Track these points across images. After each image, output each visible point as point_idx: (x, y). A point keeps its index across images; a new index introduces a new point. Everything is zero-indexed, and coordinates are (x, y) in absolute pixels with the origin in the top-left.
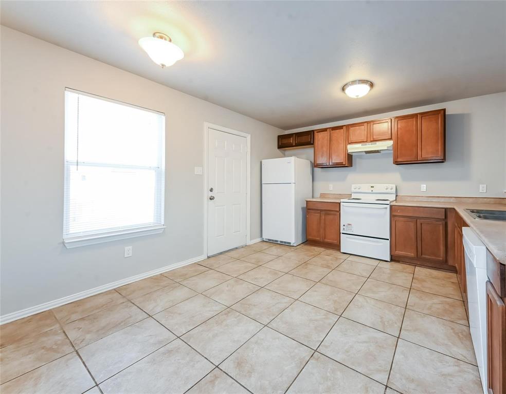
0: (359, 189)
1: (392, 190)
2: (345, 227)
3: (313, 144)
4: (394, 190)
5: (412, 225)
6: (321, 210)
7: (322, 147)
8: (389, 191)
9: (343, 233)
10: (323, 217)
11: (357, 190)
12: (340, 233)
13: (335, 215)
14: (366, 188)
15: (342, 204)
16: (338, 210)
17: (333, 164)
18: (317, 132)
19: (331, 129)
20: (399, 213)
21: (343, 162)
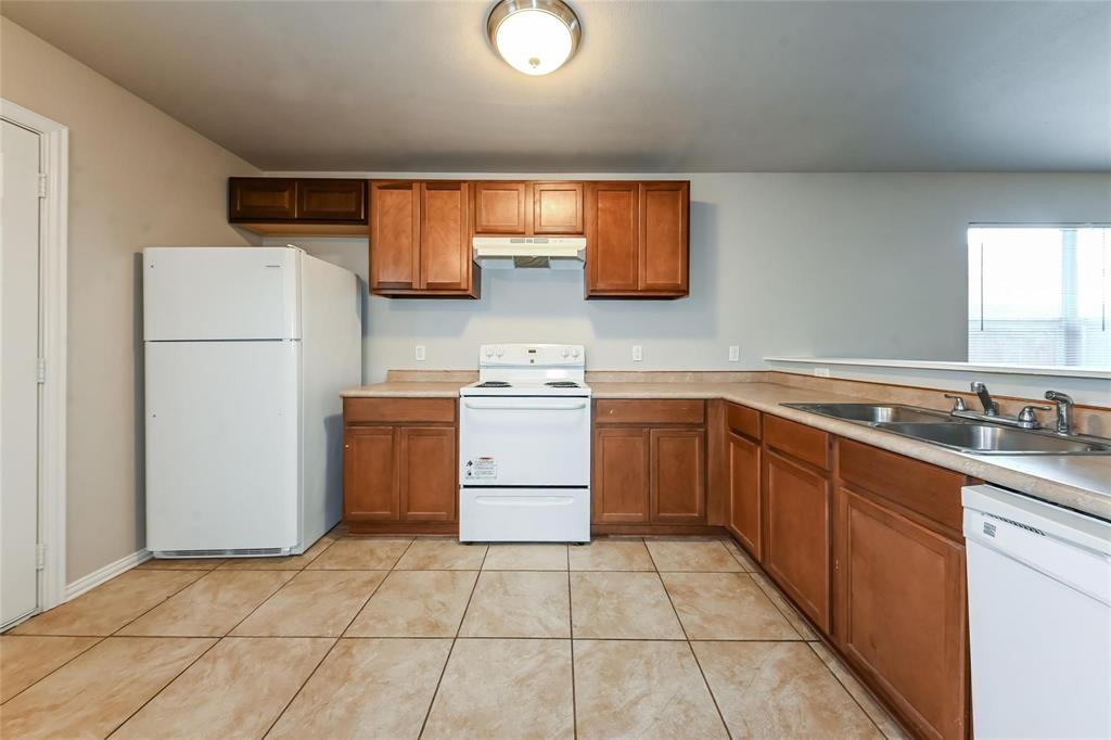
0: (499, 355)
1: (578, 360)
2: (472, 469)
3: (366, 222)
4: (581, 360)
5: (639, 443)
6: (397, 424)
7: (397, 235)
8: (570, 360)
9: (465, 487)
10: (404, 444)
11: (494, 360)
12: (457, 487)
13: (440, 434)
14: (516, 352)
15: (463, 401)
16: (452, 420)
17: (431, 286)
18: (380, 188)
19: (424, 185)
20: (611, 417)
21: (459, 284)
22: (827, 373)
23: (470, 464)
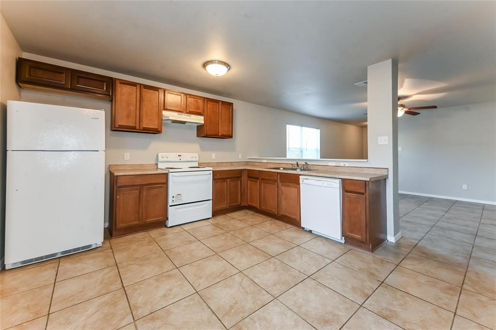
0: (167, 158)
2: (174, 199)
4: (197, 159)
5: (225, 184)
6: (142, 186)
7: (128, 105)
8: (194, 159)
9: (170, 206)
10: (145, 193)
11: (165, 159)
12: (167, 207)
13: (162, 187)
14: (173, 156)
15: (170, 175)
16: (165, 182)
17: (145, 129)
18: (120, 83)
19: (142, 86)
20: (218, 176)
21: (158, 129)
22: (266, 161)
23: (173, 197)
